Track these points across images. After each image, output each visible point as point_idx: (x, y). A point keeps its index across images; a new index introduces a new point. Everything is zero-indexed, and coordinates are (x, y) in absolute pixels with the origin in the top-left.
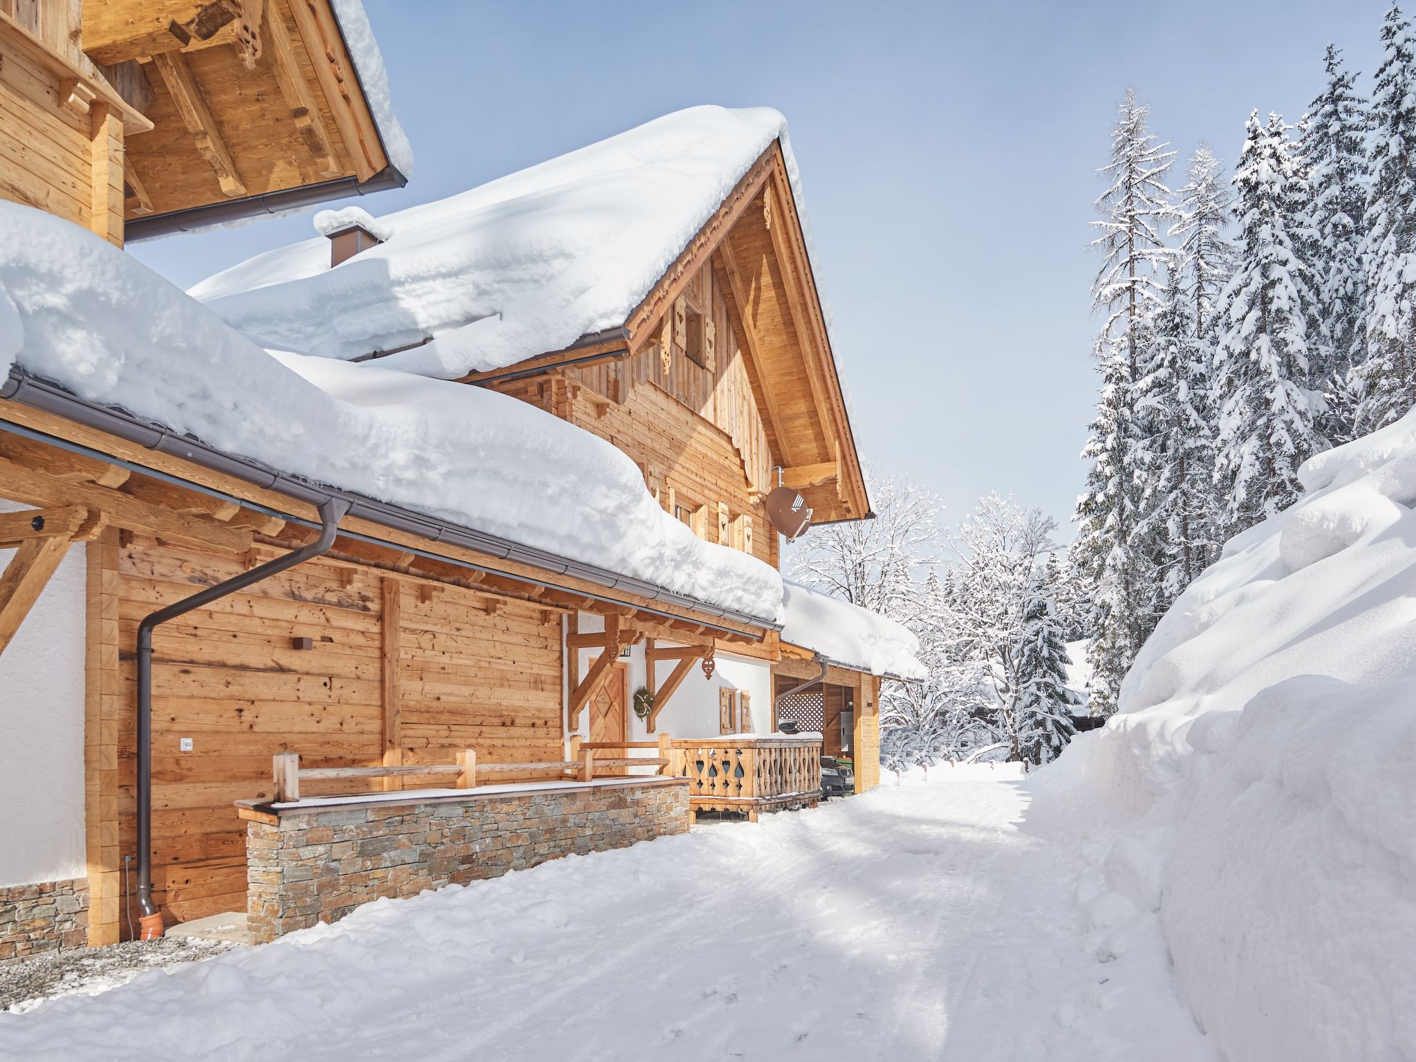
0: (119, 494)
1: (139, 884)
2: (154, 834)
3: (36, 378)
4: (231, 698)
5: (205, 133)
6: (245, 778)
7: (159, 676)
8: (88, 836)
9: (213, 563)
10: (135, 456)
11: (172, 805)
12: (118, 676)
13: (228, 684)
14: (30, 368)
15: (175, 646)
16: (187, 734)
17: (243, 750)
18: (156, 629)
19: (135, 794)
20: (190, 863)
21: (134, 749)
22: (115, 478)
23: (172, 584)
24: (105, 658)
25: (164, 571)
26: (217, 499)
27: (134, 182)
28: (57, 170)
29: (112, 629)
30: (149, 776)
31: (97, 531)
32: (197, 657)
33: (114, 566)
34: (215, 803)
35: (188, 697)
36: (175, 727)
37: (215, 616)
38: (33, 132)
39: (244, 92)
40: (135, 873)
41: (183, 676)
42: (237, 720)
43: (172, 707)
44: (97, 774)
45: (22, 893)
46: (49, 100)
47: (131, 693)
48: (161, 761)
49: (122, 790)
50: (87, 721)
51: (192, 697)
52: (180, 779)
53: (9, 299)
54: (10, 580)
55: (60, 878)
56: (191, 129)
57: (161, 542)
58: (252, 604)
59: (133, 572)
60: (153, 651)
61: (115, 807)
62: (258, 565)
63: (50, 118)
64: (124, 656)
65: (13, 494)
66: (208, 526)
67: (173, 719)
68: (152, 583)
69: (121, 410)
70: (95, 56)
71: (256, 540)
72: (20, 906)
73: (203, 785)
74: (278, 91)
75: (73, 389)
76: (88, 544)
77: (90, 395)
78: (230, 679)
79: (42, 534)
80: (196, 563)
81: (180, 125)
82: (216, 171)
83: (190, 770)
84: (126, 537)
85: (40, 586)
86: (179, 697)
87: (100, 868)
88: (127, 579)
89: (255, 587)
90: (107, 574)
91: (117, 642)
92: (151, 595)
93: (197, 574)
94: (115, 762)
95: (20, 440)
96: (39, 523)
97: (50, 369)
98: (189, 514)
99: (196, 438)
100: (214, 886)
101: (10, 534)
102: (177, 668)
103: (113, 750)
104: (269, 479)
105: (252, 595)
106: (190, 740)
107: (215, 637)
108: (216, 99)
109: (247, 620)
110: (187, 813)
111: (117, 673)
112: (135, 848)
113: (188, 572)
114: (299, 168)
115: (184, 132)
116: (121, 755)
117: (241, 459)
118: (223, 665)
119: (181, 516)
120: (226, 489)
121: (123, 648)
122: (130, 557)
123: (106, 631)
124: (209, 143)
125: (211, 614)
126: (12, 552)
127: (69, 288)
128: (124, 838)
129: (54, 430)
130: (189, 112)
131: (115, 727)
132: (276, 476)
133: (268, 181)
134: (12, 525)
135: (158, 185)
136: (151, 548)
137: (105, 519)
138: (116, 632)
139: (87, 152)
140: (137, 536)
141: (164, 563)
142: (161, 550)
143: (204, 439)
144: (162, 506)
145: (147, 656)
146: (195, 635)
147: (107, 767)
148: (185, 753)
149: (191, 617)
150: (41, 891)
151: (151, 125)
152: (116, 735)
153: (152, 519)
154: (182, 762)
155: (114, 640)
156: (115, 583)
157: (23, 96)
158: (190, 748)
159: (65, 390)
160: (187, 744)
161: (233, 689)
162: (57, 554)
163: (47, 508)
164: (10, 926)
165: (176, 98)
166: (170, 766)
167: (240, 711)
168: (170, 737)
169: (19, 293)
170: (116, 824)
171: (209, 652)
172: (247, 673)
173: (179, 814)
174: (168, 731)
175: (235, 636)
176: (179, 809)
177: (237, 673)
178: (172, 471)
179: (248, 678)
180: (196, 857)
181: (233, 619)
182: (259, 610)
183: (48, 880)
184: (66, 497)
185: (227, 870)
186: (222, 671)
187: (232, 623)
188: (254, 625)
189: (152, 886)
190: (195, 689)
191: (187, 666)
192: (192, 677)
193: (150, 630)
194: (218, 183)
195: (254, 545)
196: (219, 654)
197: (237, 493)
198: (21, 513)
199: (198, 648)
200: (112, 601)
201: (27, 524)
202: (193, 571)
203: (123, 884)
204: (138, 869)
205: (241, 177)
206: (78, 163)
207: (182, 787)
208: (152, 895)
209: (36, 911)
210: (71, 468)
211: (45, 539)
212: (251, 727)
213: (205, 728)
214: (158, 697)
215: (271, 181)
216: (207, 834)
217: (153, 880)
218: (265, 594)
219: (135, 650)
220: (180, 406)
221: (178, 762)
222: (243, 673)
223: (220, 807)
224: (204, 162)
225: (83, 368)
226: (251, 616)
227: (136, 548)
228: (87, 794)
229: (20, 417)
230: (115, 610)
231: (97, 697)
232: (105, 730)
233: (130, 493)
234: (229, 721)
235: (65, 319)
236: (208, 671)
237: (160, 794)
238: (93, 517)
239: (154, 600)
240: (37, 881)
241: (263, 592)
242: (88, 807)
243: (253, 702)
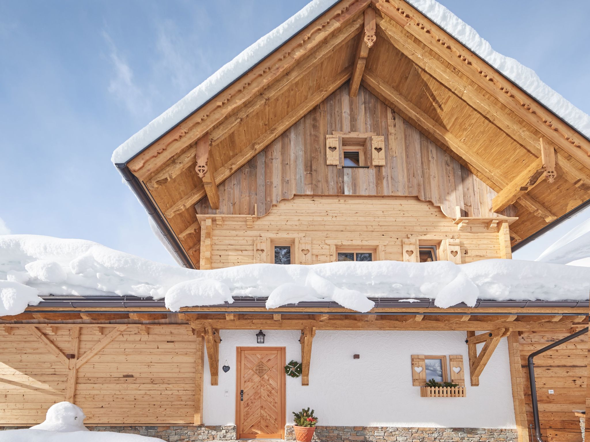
0: (515, 322)
1: (536, 433)
2: (540, 418)
3: (484, 300)
4: (570, 376)
5: (537, 210)
6: (580, 403)
7: (537, 372)
8: (516, 418)
9: (556, 335)
10: (518, 311)
11: (547, 410)
12: (522, 373)
13: (568, 372)
14: (482, 298)
15: (543, 362)
16: (551, 388)
17: (577, 394)
18: (535, 357)
19: (532, 406)
20: (556, 429)
21: (530, 393)
22: (512, 318)
23: (539, 343)
24: (516, 367)
25: (536, 340)
26: (553, 315)
27: (514, 235)
28: (488, 245)
29: (518, 359)
30: (537, 401)
31: (509, 333)
32: (552, 364)
33: (517, 341)
34: (566, 411)
35: (550, 377)
36: (545, 386)
37: (559, 351)
38: (481, 240)
39: (551, 190)
40: (534, 430)
41: (547, 371)
42: (573, 384)
43: (544, 380)
44: (517, 400)
45: (496, 430)
46: (485, 230)
47: (527, 377)
48: (541, 397)
49: (527, 405)
50: (512, 385)
51: (552, 377)
52: (550, 402)
53: (474, 285)
54: (484, 350)
55: (507, 428)
56: (532, 211)
57: (534, 332)
58: (576, 345)
59: (524, 342)
60: (534, 364)
61: (524, 409)
62: (577, 331)
63: (485, 234)
64: (523, 366)
65: (482, 329)
66: (551, 324)
67: (545, 384)
68: (532, 344)
69: (511, 300)
70: (497, 212)
71: (573, 324)
72: (495, 434)
73: (560, 405)
74: (566, 181)
75: (495, 300)
76: (508, 337)
77: (500, 299)
78: (568, 371)
79: (492, 337)
80: (549, 336)
81: (528, 212)
82: (543, 218)
83: (553, 400)
84: (520, 333)
85: (493, 350)
86: (546, 377)
87: (521, 427)
88: (522, 344)
89: (576, 339)
90: (515, 344)
91: (520, 363)
92: (532, 348)
93: (550, 339)
94: (523, 397)
95: (483, 316)
96: (491, 335)
97: (488, 297)
98: (542, 322)
99: (540, 300)
100: (568, 438)
101: (483, 339)
102: (544, 368)
103: (522, 393)
104: (575, 304)
105: (576, 342)
106: (552, 390)
107: (560, 357)
108: (540, 198)
109: (574, 351)
110: (553, 413)
111: (521, 371)
112: (533, 422)
113: (546, 339)
114: (580, 198)
115: (530, 213)
116: (525, 395)
117: (561, 301)
118: (565, 366)
119: (539, 323)
120: (556, 311)
121: (523, 364)
122: (523, 338)
123: (516, 360)
124: (540, 211)
125: (557, 351)
126: (484, 343)
127: (491, 276)
128: (529, 419)
129: (491, 311)
130: (531, 207)
131: (522, 387)
132: (577, 303)
133: (566, 210)
134: (483, 337)
135: (522, 232)
136: (530, 334)
137: (511, 330)
138: (520, 360)
139: (498, 236)
140: (524, 332)
141: (535, 338)
142: (534, 334)
143: (543, 299)
144: (531, 322)
145: (532, 366)
146: (551, 358)
147: (520, 398)
148: (551, 394)
149: (549, 352)
150: (501, 431)
151: (518, 218)
152: (523, 389)
153: (528, 326)
154: (550, 397)
155: (519, 362)
156: (518, 346)
157: (477, 233)
158: (553, 393)
159: (493, 300)
160: (551, 392)
161: (570, 374)
162: (497, 342)
163: (492, 331)
164: (493, 438)
165: (526, 207)
166: (545, 398)
167: (575, 381)
168: (544, 390)
169: (477, 282)
170: (525, 415)
171: (557, 362)
172: (576, 368)
173: (551, 413)
174: (543, 388)
175: (569, 356)
176: (550, 412)
177: (572, 368)
178: (532, 311)
179: (577, 370)
180: (560, 428)
181: (568, 351)
182: (579, 346)
183: (504, 428)
184: (498, 327)
185: (575, 434)
186: (565, 368)
187: (568, 352)
188: (579, 352)
189: (541, 434)
190: (553, 374)
191: (549, 368)
192: (551, 371)
193: (532, 358)
194: (545, 220)
195: (573, 326)
196: (563, 363)
197: (560, 312)
198: (485, 333)
199: (553, 362)
200: (517, 351)
201: (488, 336)
202: (548, 338)
203: (529, 432)
204: (535, 429)
205: (554, 214)
206: (495, 240)
207: (551, 405)
208: (542, 437)
209: (500, 436)
210: (498, 319)
211: (493, 339)
212: (581, 386)
213: (559, 386)
214: (538, 378)
215: (568, 209)
216: (564, 421)
217: (541, 433)
218: (582, 341)
219: (527, 364)
220: (533, 293)
221: (548, 397)
222: (574, 368)
223: (568, 412)
224: (538, 218)
225: (497, 294)
226: (577, 349)
227: (525, 335)
228: (514, 406)
229: (481, 311)
230: (519, 354)
231: (515, 379)
232: (518, 388)
233: (519, 321)
234: (569, 383)
235: (491, 283)
236: (557, 368)
237: (541, 407)
238: (507, 330)
239: (533, 349)
240: (500, 428)
241: (581, 340)
242: (515, 409)
243: (580, 378)
